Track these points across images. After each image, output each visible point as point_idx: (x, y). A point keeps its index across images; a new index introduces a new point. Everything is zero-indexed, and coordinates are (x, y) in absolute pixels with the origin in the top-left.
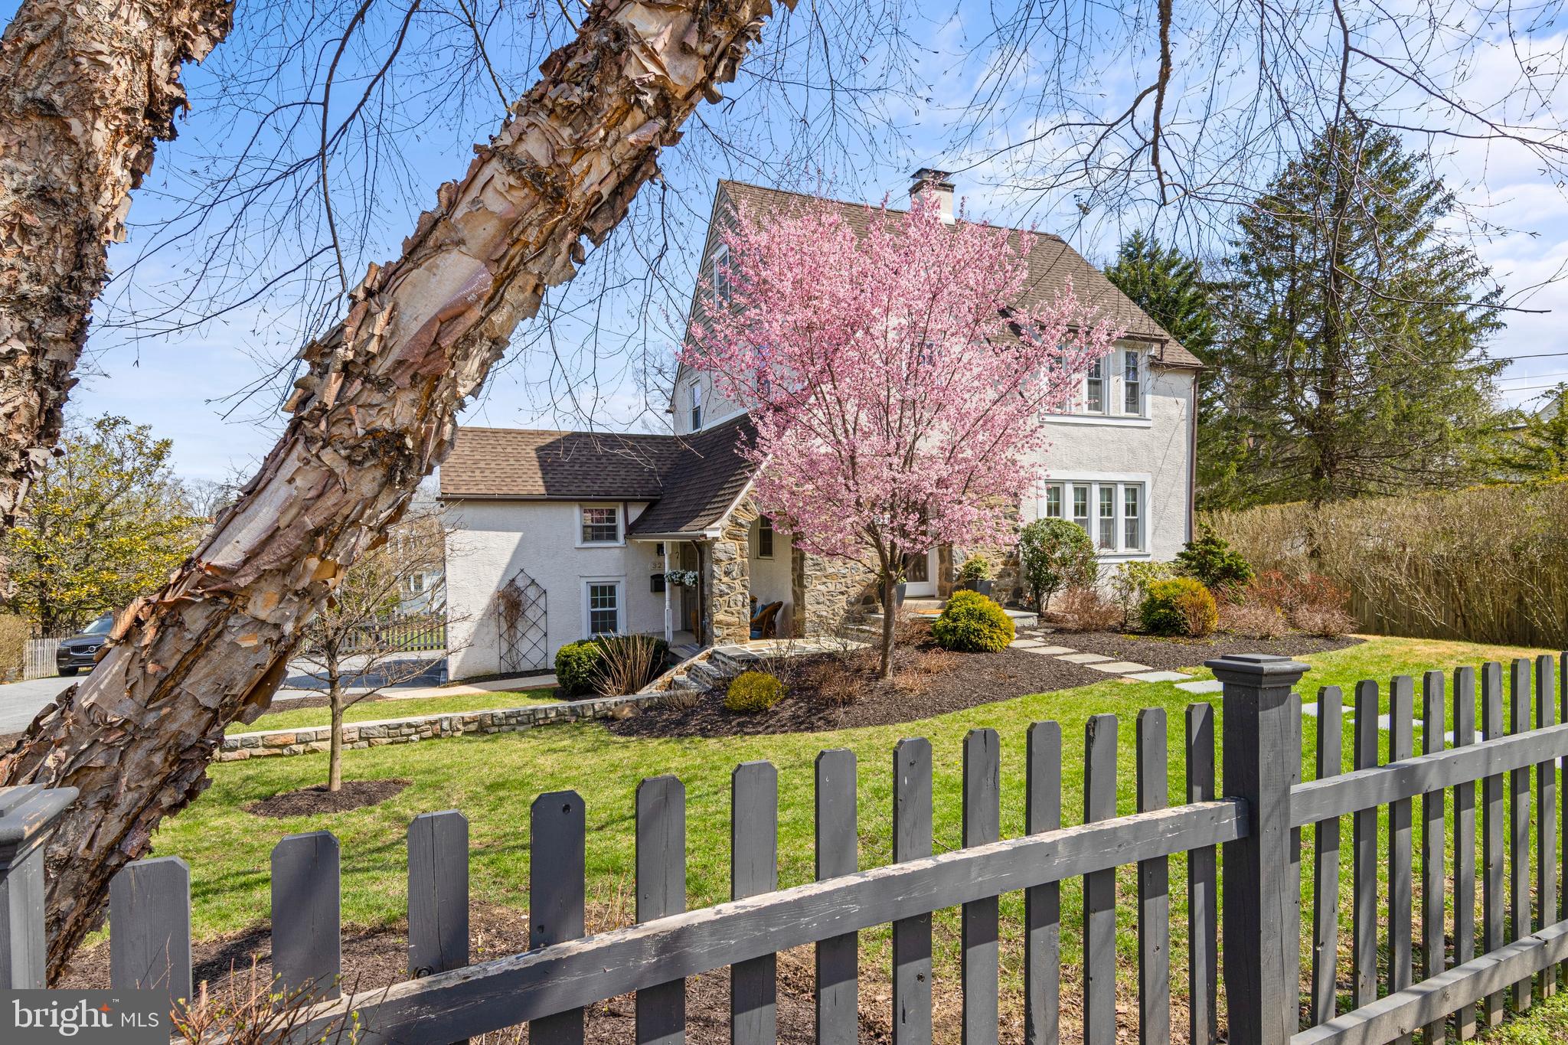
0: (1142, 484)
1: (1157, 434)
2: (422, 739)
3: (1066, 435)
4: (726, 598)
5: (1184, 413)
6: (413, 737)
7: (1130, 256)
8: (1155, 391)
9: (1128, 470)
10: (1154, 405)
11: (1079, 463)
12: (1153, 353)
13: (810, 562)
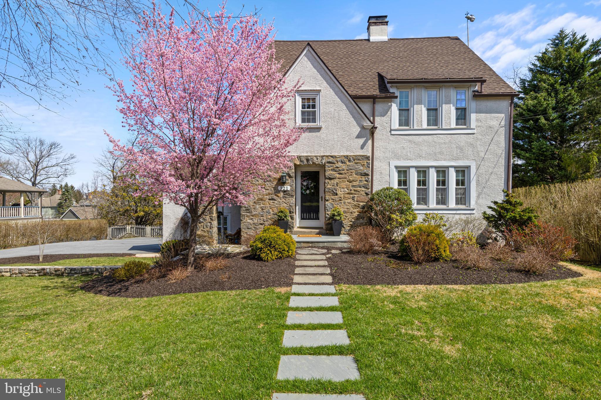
0: (468, 167)
1: (480, 137)
2: (39, 276)
3: (410, 141)
4: (202, 224)
5: (503, 123)
6: (36, 275)
7: (557, 45)
8: (478, 111)
9: (457, 159)
10: (477, 120)
11: (420, 157)
12: (477, 88)
13: (244, 209)
